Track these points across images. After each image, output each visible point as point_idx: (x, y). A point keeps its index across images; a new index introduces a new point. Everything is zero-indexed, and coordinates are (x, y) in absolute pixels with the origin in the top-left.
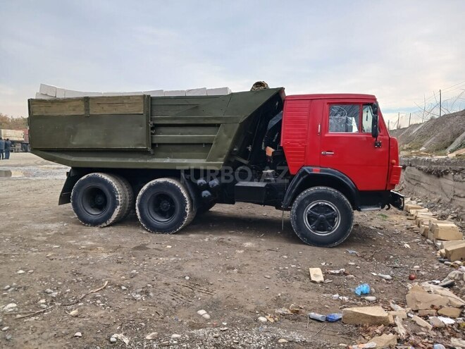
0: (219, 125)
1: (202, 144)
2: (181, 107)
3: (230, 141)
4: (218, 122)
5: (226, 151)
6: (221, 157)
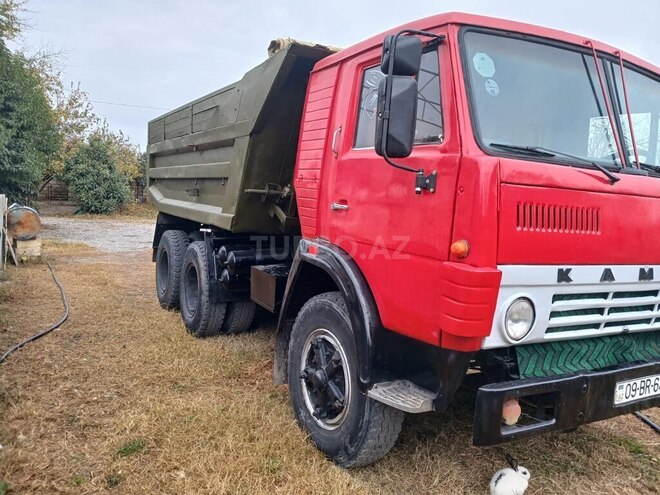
0: (234, 142)
6: (234, 204)
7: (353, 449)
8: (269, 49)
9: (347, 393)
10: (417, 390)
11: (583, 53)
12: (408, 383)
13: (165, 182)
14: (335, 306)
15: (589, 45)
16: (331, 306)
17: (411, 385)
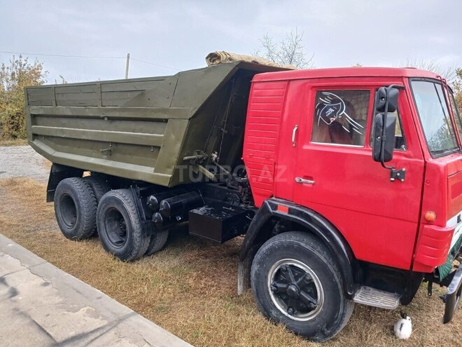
0: (166, 121)
1: (150, 147)
2: (129, 94)
3: (179, 146)
4: (166, 116)
5: (174, 159)
6: (169, 167)
7: (329, 332)
8: (207, 58)
9: (319, 298)
10: (377, 292)
11: (434, 83)
12: (368, 288)
13: (54, 139)
14: (303, 244)
15: (439, 78)
16: (299, 245)
17: (371, 289)
